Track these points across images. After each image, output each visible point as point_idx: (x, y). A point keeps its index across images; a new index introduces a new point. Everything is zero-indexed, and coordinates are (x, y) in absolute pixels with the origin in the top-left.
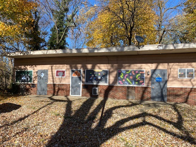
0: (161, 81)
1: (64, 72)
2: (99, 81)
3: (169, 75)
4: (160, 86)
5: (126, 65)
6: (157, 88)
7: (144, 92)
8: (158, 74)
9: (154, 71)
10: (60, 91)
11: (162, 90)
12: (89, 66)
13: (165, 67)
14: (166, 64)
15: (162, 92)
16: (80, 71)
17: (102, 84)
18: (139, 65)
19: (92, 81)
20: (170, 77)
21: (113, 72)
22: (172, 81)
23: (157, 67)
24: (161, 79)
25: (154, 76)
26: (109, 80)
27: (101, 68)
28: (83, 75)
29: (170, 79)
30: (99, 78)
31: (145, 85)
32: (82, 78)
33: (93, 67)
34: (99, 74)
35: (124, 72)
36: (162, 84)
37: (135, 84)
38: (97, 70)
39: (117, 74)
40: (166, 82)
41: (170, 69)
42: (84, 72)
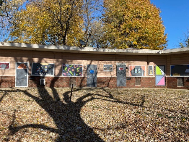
0: (93, 73)
2: (45, 73)
3: (98, 69)
4: (93, 76)
6: (91, 78)
7: (82, 81)
8: (92, 68)
9: (89, 66)
11: (94, 79)
12: (36, 60)
13: (96, 63)
14: (97, 61)
15: (94, 81)
16: (26, 64)
17: (47, 75)
18: (79, 61)
19: (38, 73)
20: (99, 70)
21: (58, 65)
22: (100, 73)
23: (91, 63)
24: (93, 71)
25: (89, 69)
26: (55, 72)
27: (47, 62)
28: (30, 68)
30: (46, 70)
31: (82, 76)
32: (28, 70)
33: (40, 61)
34: (46, 67)
36: (94, 75)
37: (76, 75)
38: (43, 63)
39: (62, 67)
40: (96, 73)
41: (99, 65)
42: (31, 65)
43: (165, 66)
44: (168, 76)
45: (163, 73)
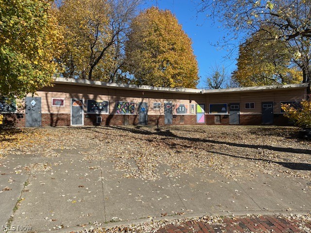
0: (145, 111)
1: (62, 101)
2: (100, 110)
3: (149, 107)
5: (123, 98)
6: (143, 115)
9: (141, 103)
10: (59, 121)
11: (145, 116)
12: (91, 97)
13: (147, 101)
14: (148, 99)
15: (145, 118)
16: (82, 101)
17: (103, 113)
18: (131, 98)
19: (93, 110)
21: (112, 103)
23: (143, 101)
24: (145, 109)
25: (141, 107)
26: (109, 109)
27: (102, 99)
28: (85, 105)
29: (150, 109)
30: (101, 108)
31: (135, 114)
32: (83, 107)
33: (95, 98)
34: (101, 104)
35: (121, 103)
36: (145, 113)
37: (128, 113)
38: (99, 101)
39: (115, 105)
40: (147, 111)
41: (150, 102)
42: (85, 102)
43: (204, 104)
44: (207, 114)
45: (203, 111)
